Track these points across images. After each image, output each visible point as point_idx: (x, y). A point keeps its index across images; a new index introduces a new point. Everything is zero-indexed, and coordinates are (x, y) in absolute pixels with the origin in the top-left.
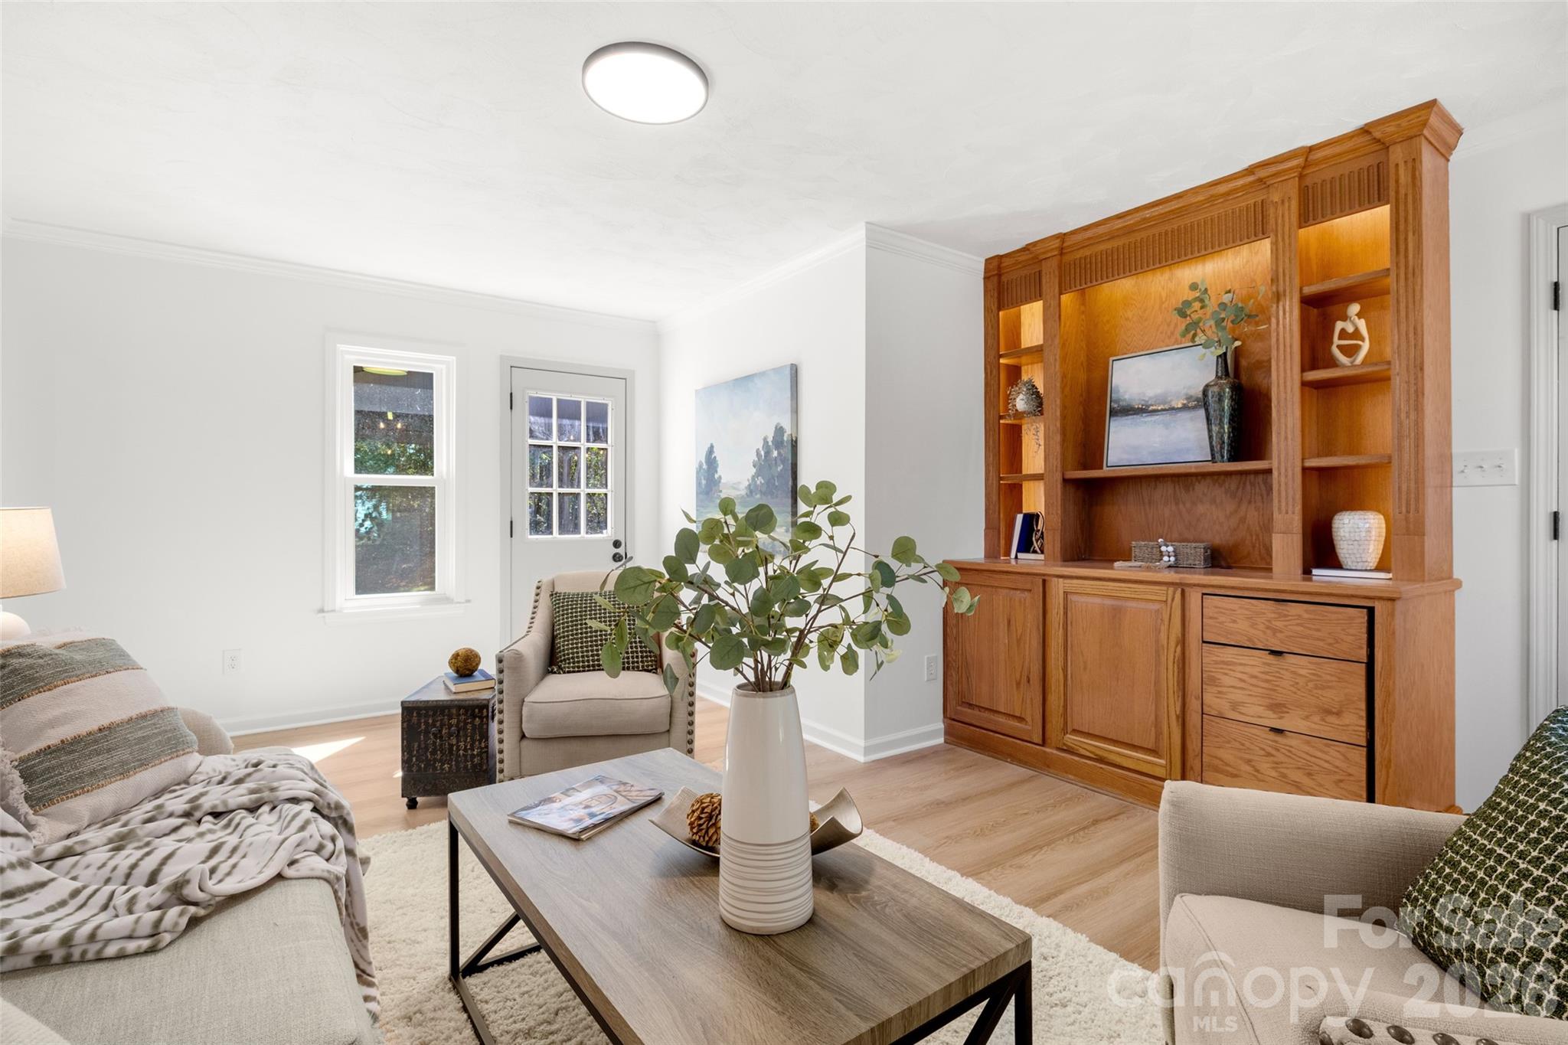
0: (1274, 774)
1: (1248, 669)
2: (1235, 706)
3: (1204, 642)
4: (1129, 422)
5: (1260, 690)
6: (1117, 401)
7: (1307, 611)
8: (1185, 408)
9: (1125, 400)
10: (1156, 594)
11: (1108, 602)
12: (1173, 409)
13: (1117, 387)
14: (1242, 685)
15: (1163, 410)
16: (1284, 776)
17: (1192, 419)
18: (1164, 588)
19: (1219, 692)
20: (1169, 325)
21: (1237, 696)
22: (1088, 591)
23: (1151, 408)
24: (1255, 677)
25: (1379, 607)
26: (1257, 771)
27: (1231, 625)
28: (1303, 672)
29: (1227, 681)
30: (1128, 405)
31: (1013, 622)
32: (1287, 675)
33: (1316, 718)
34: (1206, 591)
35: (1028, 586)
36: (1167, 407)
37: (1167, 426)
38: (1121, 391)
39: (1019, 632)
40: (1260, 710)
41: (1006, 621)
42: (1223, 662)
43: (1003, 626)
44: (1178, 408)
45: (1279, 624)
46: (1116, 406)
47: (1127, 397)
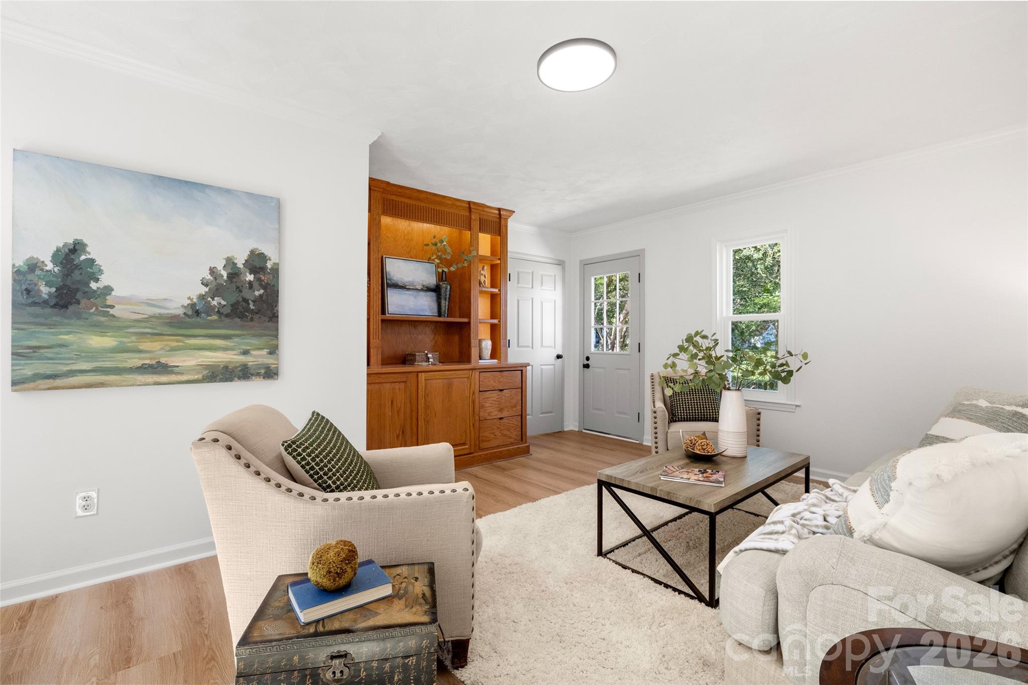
0: (500, 434)
1: (493, 399)
2: (489, 414)
3: (480, 391)
4: (397, 292)
5: (497, 405)
6: (390, 280)
7: (509, 374)
8: (422, 290)
9: (394, 280)
10: (465, 374)
11: (445, 381)
12: (417, 289)
13: (389, 272)
14: (492, 405)
15: (412, 289)
16: (502, 434)
17: (425, 296)
18: (468, 371)
19: (485, 410)
20: (408, 248)
21: (490, 410)
22: (437, 377)
23: (407, 287)
24: (495, 401)
25: (523, 369)
26: (496, 436)
27: (488, 383)
28: (507, 395)
29: (487, 405)
30: (396, 283)
31: (394, 402)
32: (504, 398)
33: (510, 410)
34: (480, 371)
35: (404, 380)
36: (414, 288)
37: (415, 297)
38: (392, 275)
39: (399, 406)
40: (496, 413)
41: (390, 403)
42: (486, 398)
43: (388, 404)
44: (419, 290)
45: (501, 380)
46: (390, 282)
47: (395, 278)
